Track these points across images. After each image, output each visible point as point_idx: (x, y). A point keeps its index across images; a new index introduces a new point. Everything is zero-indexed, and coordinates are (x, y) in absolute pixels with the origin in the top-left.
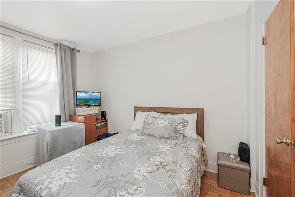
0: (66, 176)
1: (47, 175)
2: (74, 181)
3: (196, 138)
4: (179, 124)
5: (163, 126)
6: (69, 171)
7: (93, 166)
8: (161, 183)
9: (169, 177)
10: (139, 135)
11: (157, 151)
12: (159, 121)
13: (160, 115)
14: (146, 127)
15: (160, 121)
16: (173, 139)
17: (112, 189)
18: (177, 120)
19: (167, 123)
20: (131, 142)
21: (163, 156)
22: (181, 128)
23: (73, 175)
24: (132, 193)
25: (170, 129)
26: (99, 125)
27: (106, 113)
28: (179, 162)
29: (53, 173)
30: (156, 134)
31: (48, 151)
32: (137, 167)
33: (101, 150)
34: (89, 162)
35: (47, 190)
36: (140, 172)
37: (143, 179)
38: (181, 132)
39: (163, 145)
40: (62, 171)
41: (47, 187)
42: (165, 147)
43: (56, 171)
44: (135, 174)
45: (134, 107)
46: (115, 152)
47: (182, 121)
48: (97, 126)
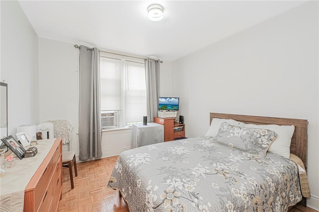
0: (144, 159)
1: (133, 155)
2: (148, 163)
3: (289, 157)
4: (262, 137)
5: (239, 136)
6: (146, 156)
7: (162, 157)
8: (214, 184)
9: (226, 182)
10: (212, 142)
11: (225, 159)
12: (235, 130)
13: (239, 123)
14: (220, 135)
15: (237, 130)
16: (251, 153)
17: (170, 175)
18: (260, 131)
19: (245, 133)
20: (201, 147)
21: (228, 165)
22: (265, 141)
23: (148, 160)
24: (185, 182)
25: (248, 140)
26: (176, 128)
27: (183, 118)
28: (245, 175)
29: (137, 155)
30: (230, 144)
31: (138, 143)
32: (198, 167)
33: (172, 148)
34: (160, 154)
35: (132, 164)
36: (199, 171)
37: (198, 176)
38: (263, 146)
39: (234, 156)
40: (142, 155)
41: (132, 162)
42: (236, 157)
43: (138, 154)
44: (193, 171)
45: (210, 113)
46: (183, 152)
47: (267, 133)
48: (175, 129)
